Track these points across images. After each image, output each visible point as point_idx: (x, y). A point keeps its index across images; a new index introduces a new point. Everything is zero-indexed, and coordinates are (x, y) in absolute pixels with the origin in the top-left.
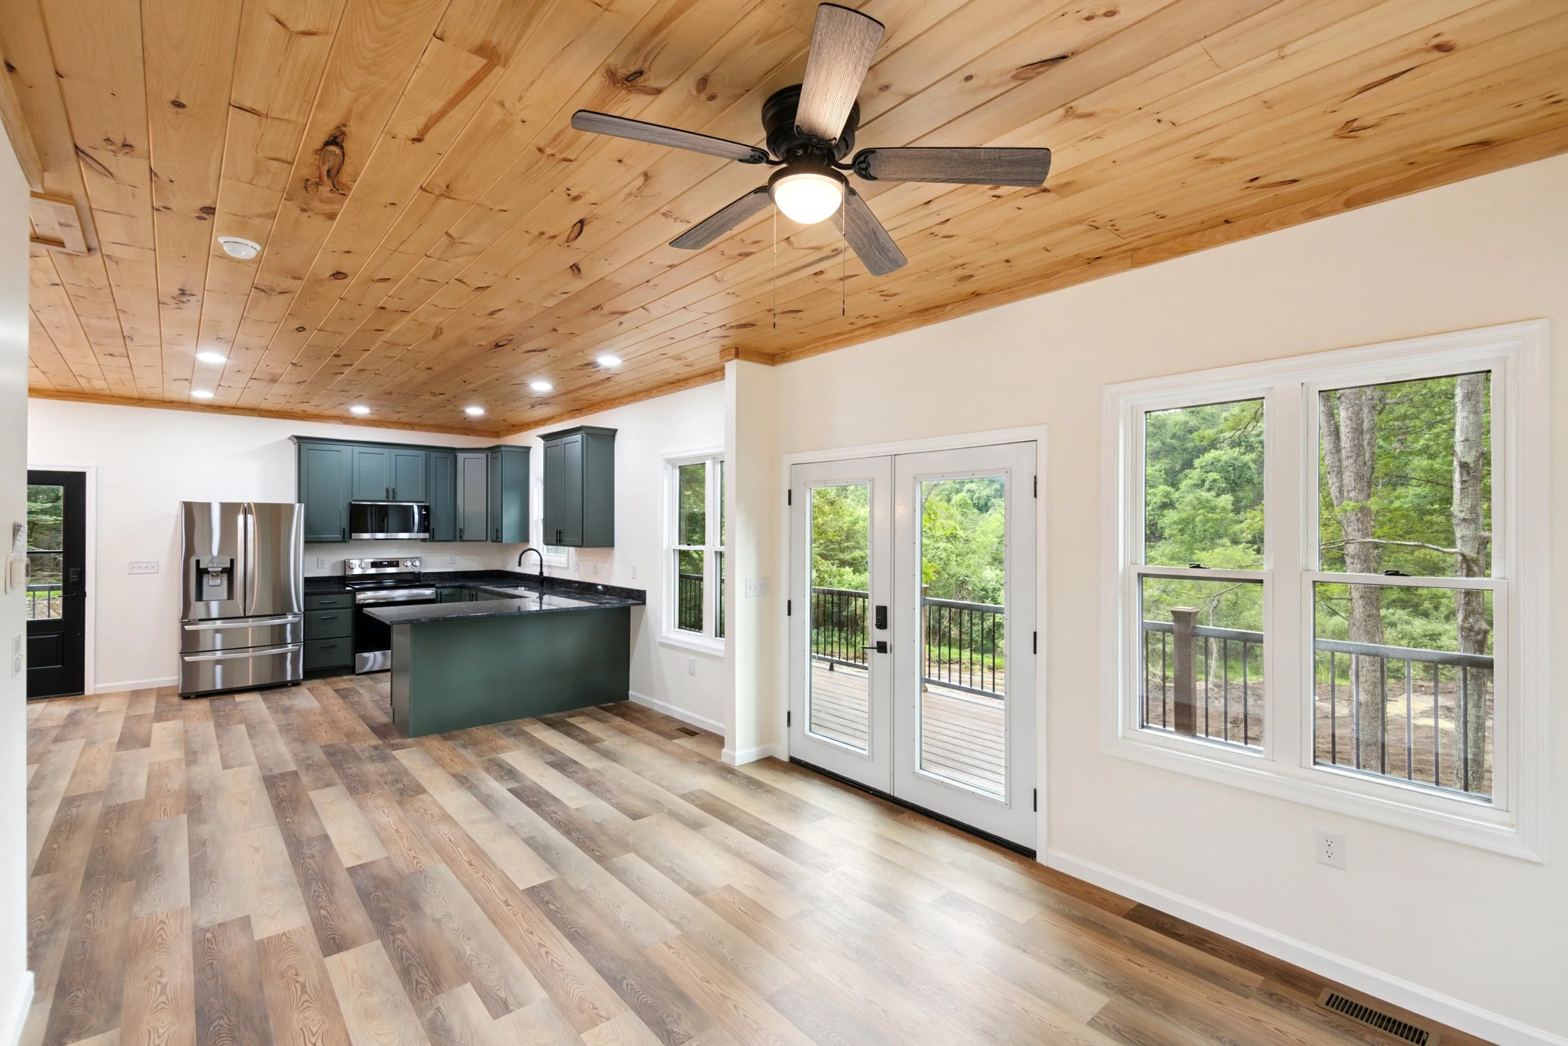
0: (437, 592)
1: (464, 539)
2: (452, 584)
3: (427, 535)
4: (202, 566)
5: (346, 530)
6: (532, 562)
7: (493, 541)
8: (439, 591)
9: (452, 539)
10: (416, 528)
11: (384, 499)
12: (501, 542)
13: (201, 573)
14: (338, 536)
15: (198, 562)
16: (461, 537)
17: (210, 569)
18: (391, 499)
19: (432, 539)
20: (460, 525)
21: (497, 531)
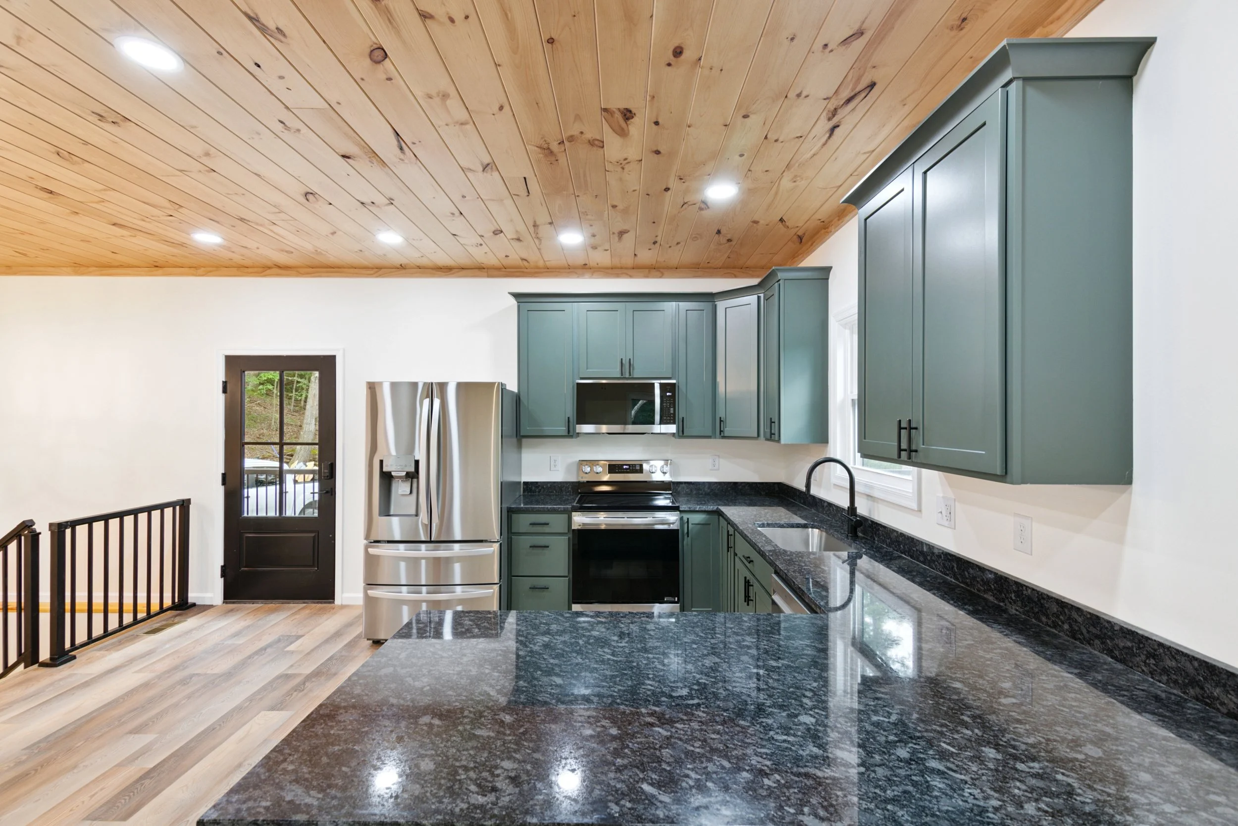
0: (681, 519)
1: (726, 434)
2: (704, 508)
3: (672, 428)
4: (385, 469)
5: (571, 420)
6: (834, 481)
7: (767, 440)
8: (686, 516)
9: (710, 434)
10: (657, 417)
11: (619, 375)
12: (779, 441)
13: (387, 478)
14: (563, 429)
15: (381, 462)
16: (721, 431)
17: (393, 474)
18: (627, 376)
19: (681, 433)
20: (721, 413)
21: (772, 422)
